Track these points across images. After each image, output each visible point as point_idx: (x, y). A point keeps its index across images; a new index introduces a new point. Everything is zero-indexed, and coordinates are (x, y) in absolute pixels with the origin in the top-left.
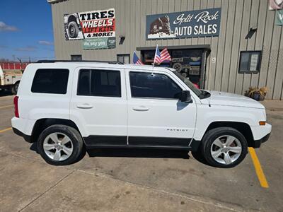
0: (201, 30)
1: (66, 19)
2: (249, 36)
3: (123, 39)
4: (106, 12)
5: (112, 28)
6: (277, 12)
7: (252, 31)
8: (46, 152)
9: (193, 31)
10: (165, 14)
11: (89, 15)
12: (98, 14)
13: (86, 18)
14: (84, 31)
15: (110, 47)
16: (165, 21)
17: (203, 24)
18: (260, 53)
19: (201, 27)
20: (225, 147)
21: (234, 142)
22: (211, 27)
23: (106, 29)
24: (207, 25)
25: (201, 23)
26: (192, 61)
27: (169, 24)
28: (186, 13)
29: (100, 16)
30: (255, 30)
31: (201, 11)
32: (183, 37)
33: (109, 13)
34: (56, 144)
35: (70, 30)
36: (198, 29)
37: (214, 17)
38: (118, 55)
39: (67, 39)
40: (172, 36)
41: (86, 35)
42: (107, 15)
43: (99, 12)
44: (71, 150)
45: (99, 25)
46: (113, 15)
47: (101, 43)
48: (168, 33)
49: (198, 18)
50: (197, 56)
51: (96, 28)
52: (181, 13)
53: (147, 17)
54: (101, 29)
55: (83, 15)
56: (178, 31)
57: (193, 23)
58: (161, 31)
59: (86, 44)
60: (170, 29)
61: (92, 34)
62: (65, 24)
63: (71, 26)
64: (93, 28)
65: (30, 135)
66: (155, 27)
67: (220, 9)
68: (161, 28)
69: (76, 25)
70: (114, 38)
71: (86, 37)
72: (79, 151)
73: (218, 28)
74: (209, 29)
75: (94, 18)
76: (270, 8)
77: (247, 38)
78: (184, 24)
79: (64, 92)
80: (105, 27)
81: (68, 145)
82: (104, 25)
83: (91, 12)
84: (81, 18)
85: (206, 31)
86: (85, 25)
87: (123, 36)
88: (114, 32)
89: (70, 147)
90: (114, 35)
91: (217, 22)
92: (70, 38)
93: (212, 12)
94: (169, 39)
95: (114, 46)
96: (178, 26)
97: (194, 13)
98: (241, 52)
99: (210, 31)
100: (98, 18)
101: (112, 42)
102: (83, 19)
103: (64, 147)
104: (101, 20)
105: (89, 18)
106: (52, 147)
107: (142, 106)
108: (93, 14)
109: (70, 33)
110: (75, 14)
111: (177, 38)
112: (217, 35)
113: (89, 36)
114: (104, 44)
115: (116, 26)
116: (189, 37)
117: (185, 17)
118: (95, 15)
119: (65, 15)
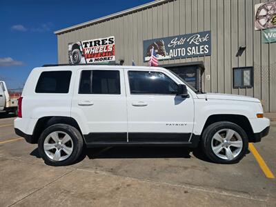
0: (194, 51)
1: (70, 47)
2: (239, 54)
4: (106, 40)
5: (112, 53)
6: (262, 31)
7: (241, 50)
8: (46, 152)
9: (187, 52)
10: (160, 39)
11: (91, 42)
12: (99, 41)
13: (88, 45)
14: (87, 57)
16: (160, 44)
17: (195, 45)
18: (251, 69)
19: (194, 48)
20: (225, 141)
21: (234, 136)
22: (203, 48)
24: (199, 46)
25: (193, 45)
26: (188, 77)
27: (164, 48)
28: (179, 37)
29: (101, 43)
30: (245, 48)
31: (192, 34)
32: (178, 58)
33: (109, 40)
34: (56, 144)
35: (73, 56)
36: (191, 50)
37: (205, 39)
40: (167, 57)
41: (88, 60)
42: (107, 42)
43: (100, 39)
44: (71, 149)
45: (100, 51)
46: (113, 42)
48: (163, 54)
49: (190, 41)
50: (192, 73)
51: (97, 54)
52: (175, 37)
53: (144, 42)
54: (101, 55)
55: (86, 44)
56: (173, 53)
57: (186, 45)
58: (157, 53)
60: (165, 51)
61: (93, 59)
62: (70, 51)
63: (75, 53)
64: (95, 54)
65: (31, 134)
67: (209, 32)
68: (156, 51)
69: (79, 52)
70: (114, 62)
71: (88, 62)
72: (79, 150)
73: (209, 48)
74: (201, 50)
75: (95, 45)
76: (256, 29)
77: (237, 56)
78: (178, 46)
79: (66, 91)
80: (106, 53)
81: (68, 144)
82: (105, 51)
83: (93, 40)
84: (84, 46)
85: (199, 51)
86: (87, 52)
87: (122, 59)
88: (114, 57)
89: (71, 147)
90: (114, 59)
91: (209, 43)
93: (203, 34)
94: (165, 60)
96: (172, 48)
97: (186, 36)
98: (233, 69)
99: (202, 51)
100: (99, 45)
102: (86, 46)
103: (64, 146)
104: (102, 47)
105: (91, 46)
106: (52, 146)
107: (141, 102)
108: (95, 42)
109: (74, 59)
110: (78, 43)
111: (173, 58)
112: (209, 55)
113: (91, 61)
115: (116, 51)
116: (183, 58)
117: (178, 40)
118: (97, 43)
119: (69, 44)
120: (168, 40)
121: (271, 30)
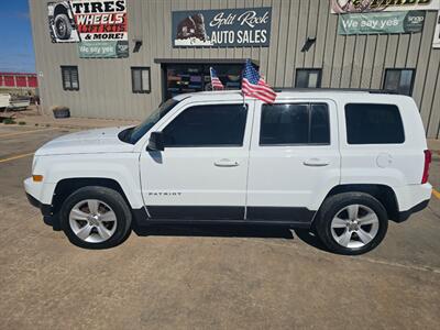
0: (246, 38)
1: (51, 10)
2: (305, 49)
3: (139, 44)
4: (112, 3)
5: (122, 27)
6: (340, 17)
7: (310, 42)
9: (236, 37)
10: (198, 12)
11: (86, 5)
12: (100, 4)
13: (82, 9)
14: (81, 29)
15: (120, 55)
16: (198, 21)
17: (249, 28)
18: (319, 71)
19: (246, 32)
22: (259, 34)
23: (114, 28)
24: (254, 30)
25: (246, 27)
27: (203, 27)
28: (227, 12)
29: (103, 7)
30: (314, 40)
31: (245, 10)
32: (223, 46)
33: (117, 4)
35: (58, 26)
36: (242, 36)
37: (263, 20)
38: (132, 68)
39: (54, 40)
40: (208, 43)
41: (83, 35)
42: (114, 6)
43: (102, 1)
45: (103, 22)
46: (123, 8)
47: (107, 49)
48: (203, 39)
49: (242, 20)
51: (98, 26)
52: (220, 11)
53: (173, 13)
54: (105, 28)
55: (77, 6)
56: (216, 38)
57: (236, 26)
58: (193, 35)
59: (84, 49)
60: (205, 33)
61: (92, 35)
62: (50, 17)
63: (59, 21)
64: (94, 26)
66: (184, 29)
67: (270, 9)
68: (192, 31)
69: (67, 21)
70: (126, 43)
71: (83, 39)
73: (268, 35)
74: (257, 36)
75: (94, 11)
76: (333, 12)
77: (303, 50)
78: (224, 27)
80: (112, 25)
82: (111, 22)
83: (89, 1)
84: (74, 10)
85: (253, 39)
86: (80, 21)
87: (140, 39)
88: (125, 34)
90: (125, 38)
91: (267, 26)
92: (58, 40)
93: (260, 12)
94: (205, 47)
95: (126, 55)
96: (215, 29)
97: (238, 12)
98: (297, 70)
99: (258, 39)
100: (101, 11)
101: (123, 48)
102: (78, 11)
104: (105, 14)
105: (87, 11)
108: (93, 4)
109: (59, 31)
110: (65, 4)
111: (216, 46)
112: (266, 45)
113: (88, 37)
114: (110, 50)
115: (129, 24)
116: (231, 46)
117: (225, 17)
118: (97, 7)
119: (49, 4)
120: (210, 14)
121: (352, 16)
